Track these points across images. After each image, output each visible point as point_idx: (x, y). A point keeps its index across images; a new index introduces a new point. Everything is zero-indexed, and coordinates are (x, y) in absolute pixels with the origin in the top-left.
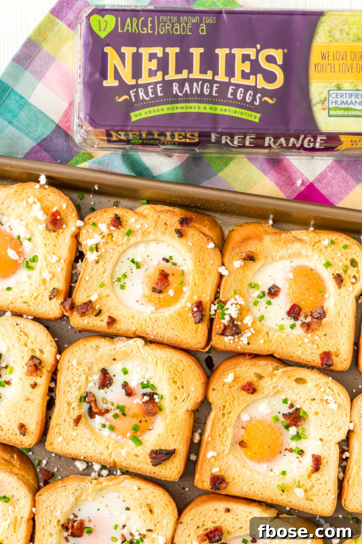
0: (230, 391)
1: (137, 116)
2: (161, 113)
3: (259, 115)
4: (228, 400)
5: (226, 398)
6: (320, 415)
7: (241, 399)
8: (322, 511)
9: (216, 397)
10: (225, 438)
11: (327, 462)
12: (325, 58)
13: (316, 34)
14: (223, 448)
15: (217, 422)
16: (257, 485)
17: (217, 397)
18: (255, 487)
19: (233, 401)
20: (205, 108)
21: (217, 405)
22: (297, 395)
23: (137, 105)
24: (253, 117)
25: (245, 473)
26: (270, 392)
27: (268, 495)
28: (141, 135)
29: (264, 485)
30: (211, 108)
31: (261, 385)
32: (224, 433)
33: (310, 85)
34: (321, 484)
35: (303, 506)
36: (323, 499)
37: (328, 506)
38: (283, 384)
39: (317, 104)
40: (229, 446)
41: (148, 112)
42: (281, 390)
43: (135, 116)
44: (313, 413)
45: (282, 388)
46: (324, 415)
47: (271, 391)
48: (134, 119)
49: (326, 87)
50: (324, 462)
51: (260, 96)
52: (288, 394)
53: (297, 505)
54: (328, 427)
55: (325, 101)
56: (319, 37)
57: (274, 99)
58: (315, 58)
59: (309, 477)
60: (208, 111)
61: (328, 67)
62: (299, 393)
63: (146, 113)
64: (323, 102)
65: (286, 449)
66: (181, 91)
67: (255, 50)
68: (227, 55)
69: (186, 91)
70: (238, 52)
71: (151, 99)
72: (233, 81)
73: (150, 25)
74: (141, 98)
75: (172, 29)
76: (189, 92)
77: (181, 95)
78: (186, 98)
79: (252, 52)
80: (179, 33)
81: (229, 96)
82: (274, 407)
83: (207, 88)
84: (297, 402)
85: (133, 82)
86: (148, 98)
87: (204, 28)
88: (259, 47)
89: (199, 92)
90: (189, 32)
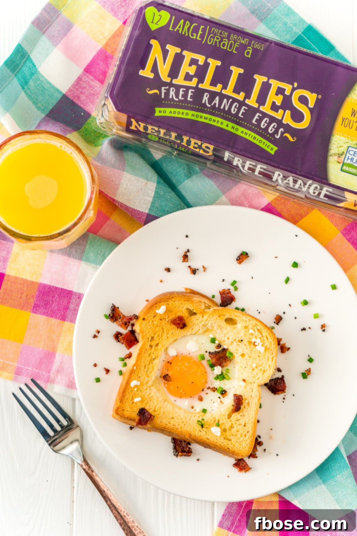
0: (160, 323)
4: (157, 332)
5: (155, 329)
6: (246, 357)
7: (170, 333)
8: (239, 451)
9: (146, 328)
10: (151, 369)
11: (248, 403)
14: (147, 379)
15: (143, 352)
16: (177, 419)
17: (147, 327)
18: (175, 421)
19: (162, 333)
21: (146, 335)
22: (225, 335)
25: (167, 406)
26: (199, 330)
27: (187, 430)
29: (184, 420)
31: (191, 321)
32: (149, 365)
34: (240, 424)
35: (220, 445)
36: (241, 439)
37: (245, 447)
38: (213, 322)
40: (153, 378)
42: (210, 328)
44: (239, 354)
45: (212, 326)
46: (250, 357)
47: (200, 328)
50: (245, 403)
52: (216, 333)
53: (215, 443)
54: (253, 369)
59: (229, 416)
62: (227, 333)
65: (209, 388)
66: (210, 103)
67: (291, 87)
68: (263, 83)
69: (215, 104)
70: (275, 84)
71: (180, 101)
72: (262, 108)
73: (200, 32)
74: (171, 97)
75: (220, 42)
76: (217, 106)
77: (209, 106)
78: (213, 111)
79: (288, 88)
80: (225, 48)
81: (254, 121)
82: (202, 346)
83: (235, 107)
84: (224, 343)
85: (168, 80)
86: (177, 100)
87: (251, 51)
88: (296, 85)
89: (227, 108)
90: (235, 51)
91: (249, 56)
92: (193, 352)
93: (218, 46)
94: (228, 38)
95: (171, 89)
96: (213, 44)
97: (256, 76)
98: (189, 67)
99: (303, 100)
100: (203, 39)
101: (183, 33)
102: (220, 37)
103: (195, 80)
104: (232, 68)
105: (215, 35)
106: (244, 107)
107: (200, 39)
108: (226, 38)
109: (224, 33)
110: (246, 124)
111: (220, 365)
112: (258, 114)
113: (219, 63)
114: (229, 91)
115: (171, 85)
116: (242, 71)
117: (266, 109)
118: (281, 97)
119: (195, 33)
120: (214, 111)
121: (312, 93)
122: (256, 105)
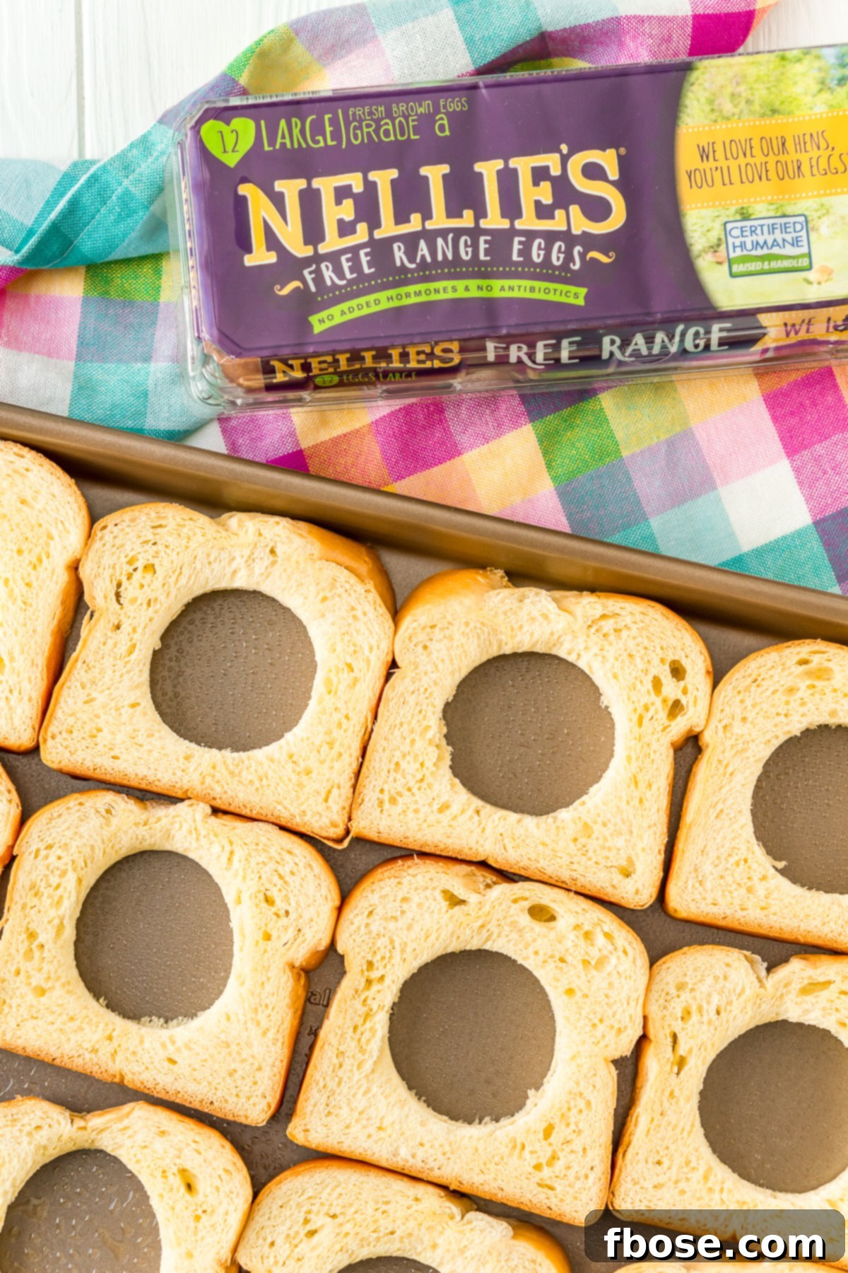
1: (323, 321)
2: (374, 309)
3: (583, 291)
12: (707, 157)
13: (682, 109)
20: (467, 289)
23: (322, 298)
24: (572, 295)
28: (336, 361)
30: (480, 288)
33: (684, 216)
39: (703, 254)
41: (347, 311)
43: (321, 322)
48: (318, 328)
49: (718, 217)
51: (581, 250)
55: (719, 245)
56: (688, 115)
57: (610, 254)
58: (686, 158)
60: (474, 293)
61: (717, 175)
63: (343, 313)
64: (714, 248)
66: (412, 260)
67: (557, 156)
68: (499, 172)
69: (423, 257)
70: (523, 165)
71: (350, 282)
72: (519, 225)
73: (328, 129)
74: (329, 283)
75: (377, 131)
76: (429, 259)
77: (413, 266)
78: (424, 272)
79: (551, 161)
80: (392, 138)
81: (515, 257)
83: (466, 245)
85: (308, 251)
86: (344, 282)
87: (445, 122)
88: (564, 148)
89: (450, 256)
90: (414, 134)
91: (447, 133)
93: (376, 140)
94: (389, 114)
95: (323, 266)
96: (366, 141)
97: (479, 167)
98: (339, 207)
99: (592, 172)
100: (339, 140)
101: (296, 146)
102: (372, 120)
103: (362, 228)
104: (424, 171)
105: (361, 121)
106: (482, 239)
107: (334, 143)
108: (386, 118)
109: (377, 110)
110: (501, 269)
112: (517, 240)
113: (394, 173)
114: (440, 220)
115: (317, 259)
116: (445, 169)
117: (528, 221)
118: (546, 186)
119: (318, 135)
120: (428, 272)
121: (604, 150)
122: (505, 224)
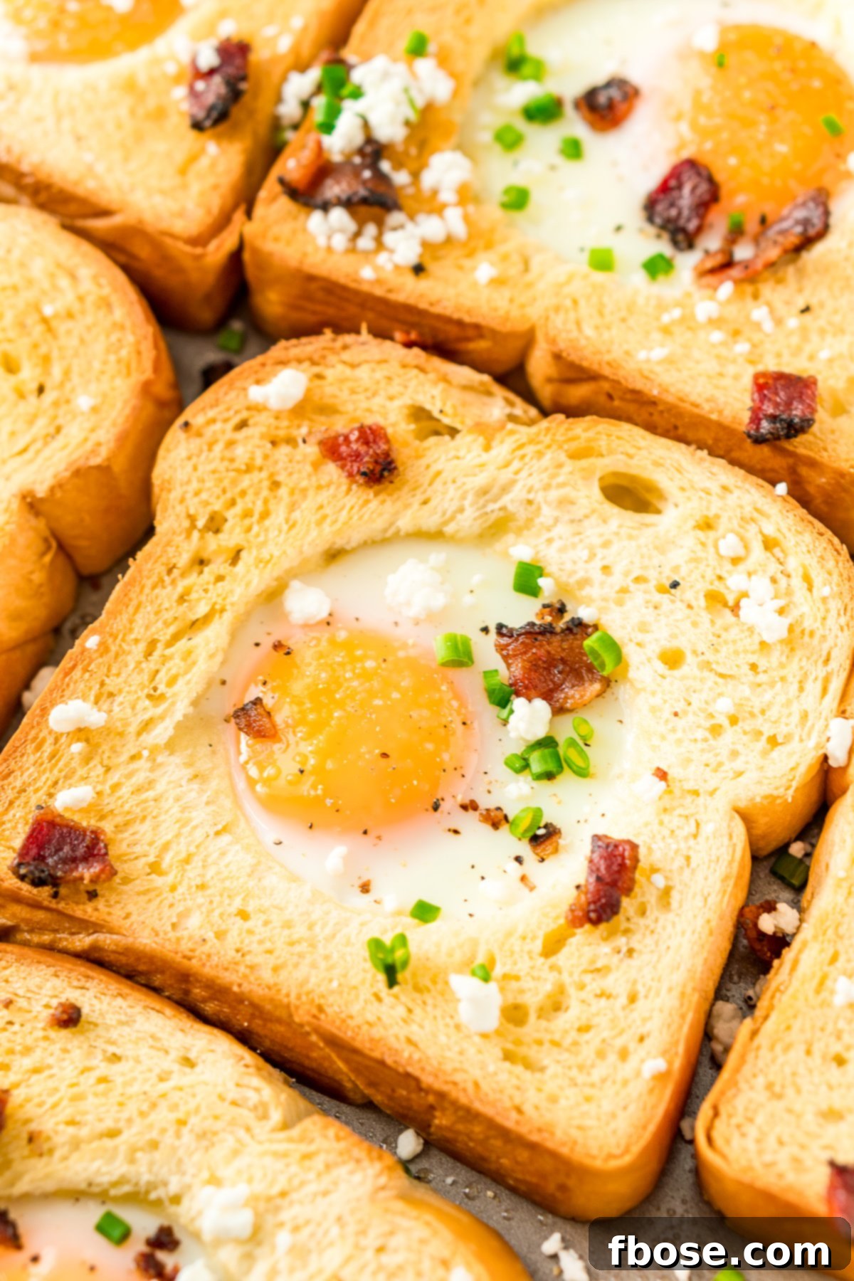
0: (266, 457)
4: (243, 493)
5: (234, 482)
6: (690, 666)
7: (308, 505)
8: (575, 1133)
9: (189, 468)
10: (175, 665)
11: (666, 892)
14: (147, 710)
15: (155, 579)
16: (266, 923)
17: (195, 468)
18: (250, 932)
19: (266, 504)
21: (182, 500)
22: (592, 556)
25: (223, 854)
26: (461, 510)
27: (306, 980)
29: (300, 931)
31: (424, 462)
34: (603, 995)
35: (477, 1085)
36: (596, 1075)
37: (613, 1116)
38: (535, 481)
40: (181, 709)
42: (522, 514)
44: (653, 649)
45: (530, 502)
46: (707, 666)
47: (467, 503)
50: (647, 887)
52: (550, 541)
53: (448, 1067)
54: (716, 730)
59: (553, 946)
62: (606, 544)
65: (469, 806)
82: (468, 599)
84: (587, 591)
92: (417, 623)
111: (548, 696)
